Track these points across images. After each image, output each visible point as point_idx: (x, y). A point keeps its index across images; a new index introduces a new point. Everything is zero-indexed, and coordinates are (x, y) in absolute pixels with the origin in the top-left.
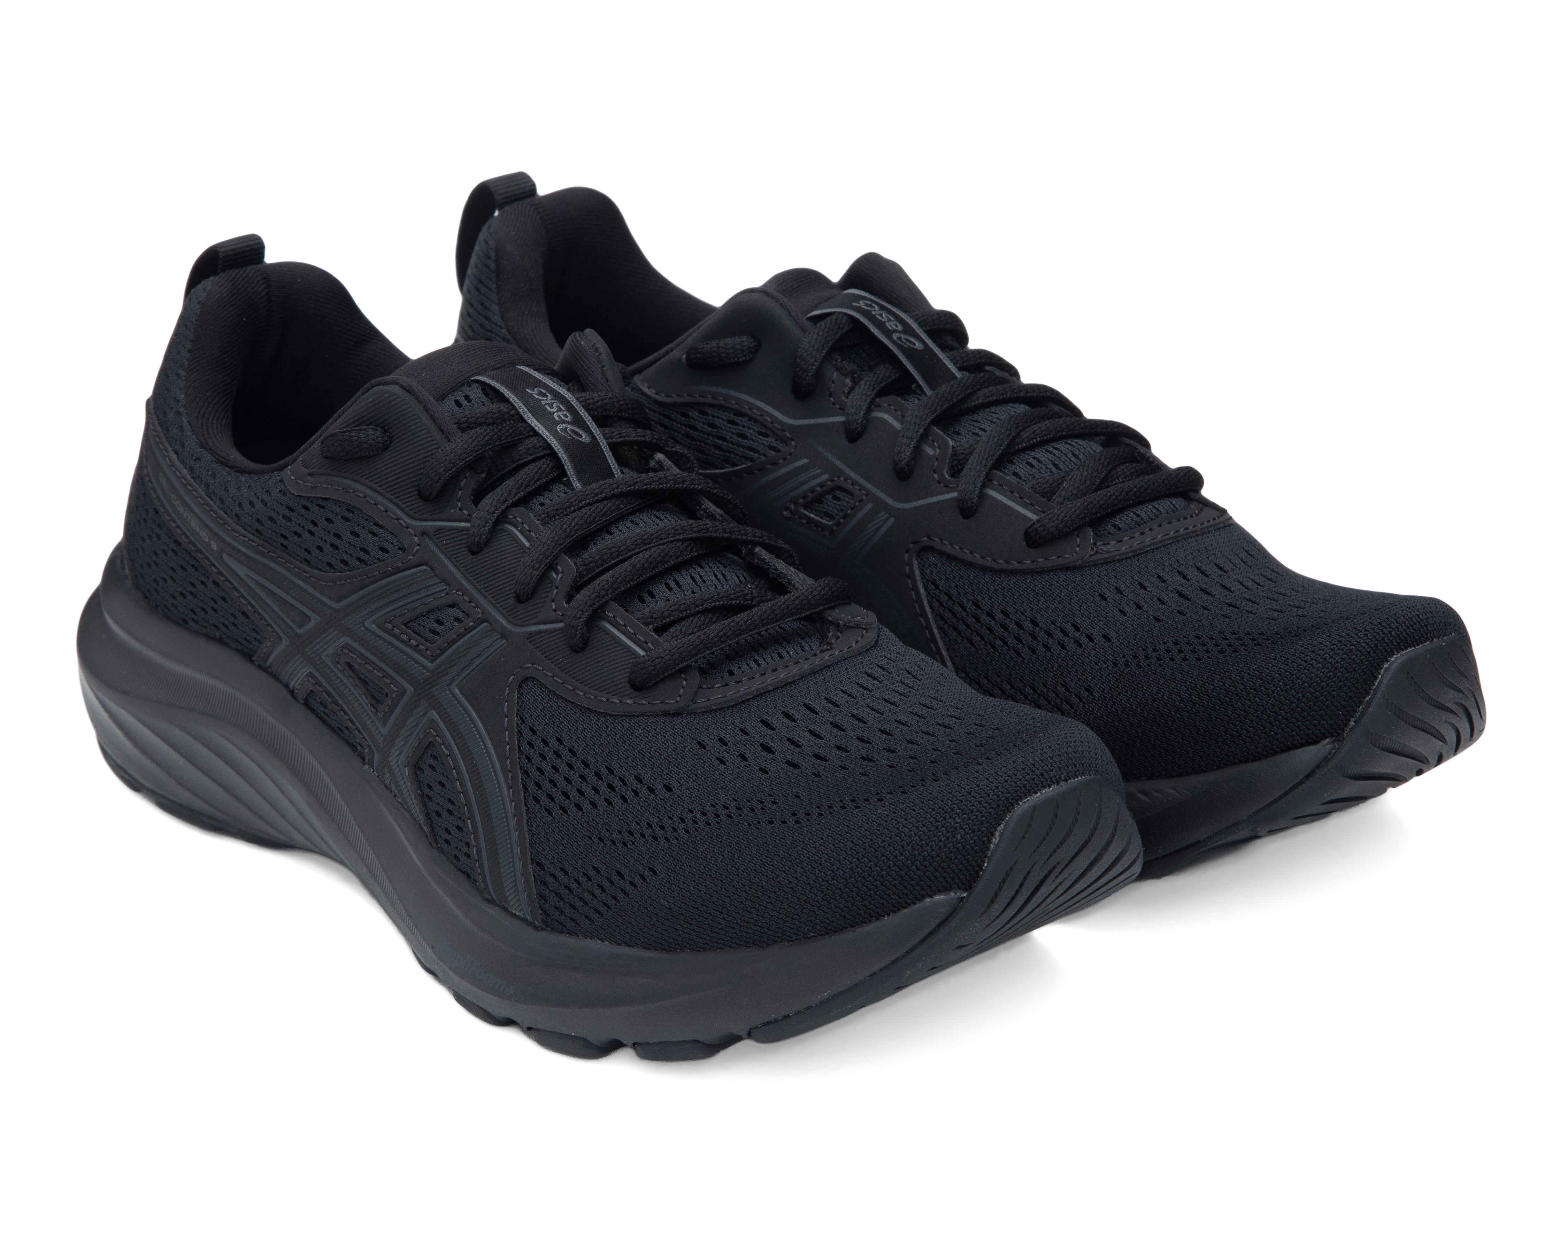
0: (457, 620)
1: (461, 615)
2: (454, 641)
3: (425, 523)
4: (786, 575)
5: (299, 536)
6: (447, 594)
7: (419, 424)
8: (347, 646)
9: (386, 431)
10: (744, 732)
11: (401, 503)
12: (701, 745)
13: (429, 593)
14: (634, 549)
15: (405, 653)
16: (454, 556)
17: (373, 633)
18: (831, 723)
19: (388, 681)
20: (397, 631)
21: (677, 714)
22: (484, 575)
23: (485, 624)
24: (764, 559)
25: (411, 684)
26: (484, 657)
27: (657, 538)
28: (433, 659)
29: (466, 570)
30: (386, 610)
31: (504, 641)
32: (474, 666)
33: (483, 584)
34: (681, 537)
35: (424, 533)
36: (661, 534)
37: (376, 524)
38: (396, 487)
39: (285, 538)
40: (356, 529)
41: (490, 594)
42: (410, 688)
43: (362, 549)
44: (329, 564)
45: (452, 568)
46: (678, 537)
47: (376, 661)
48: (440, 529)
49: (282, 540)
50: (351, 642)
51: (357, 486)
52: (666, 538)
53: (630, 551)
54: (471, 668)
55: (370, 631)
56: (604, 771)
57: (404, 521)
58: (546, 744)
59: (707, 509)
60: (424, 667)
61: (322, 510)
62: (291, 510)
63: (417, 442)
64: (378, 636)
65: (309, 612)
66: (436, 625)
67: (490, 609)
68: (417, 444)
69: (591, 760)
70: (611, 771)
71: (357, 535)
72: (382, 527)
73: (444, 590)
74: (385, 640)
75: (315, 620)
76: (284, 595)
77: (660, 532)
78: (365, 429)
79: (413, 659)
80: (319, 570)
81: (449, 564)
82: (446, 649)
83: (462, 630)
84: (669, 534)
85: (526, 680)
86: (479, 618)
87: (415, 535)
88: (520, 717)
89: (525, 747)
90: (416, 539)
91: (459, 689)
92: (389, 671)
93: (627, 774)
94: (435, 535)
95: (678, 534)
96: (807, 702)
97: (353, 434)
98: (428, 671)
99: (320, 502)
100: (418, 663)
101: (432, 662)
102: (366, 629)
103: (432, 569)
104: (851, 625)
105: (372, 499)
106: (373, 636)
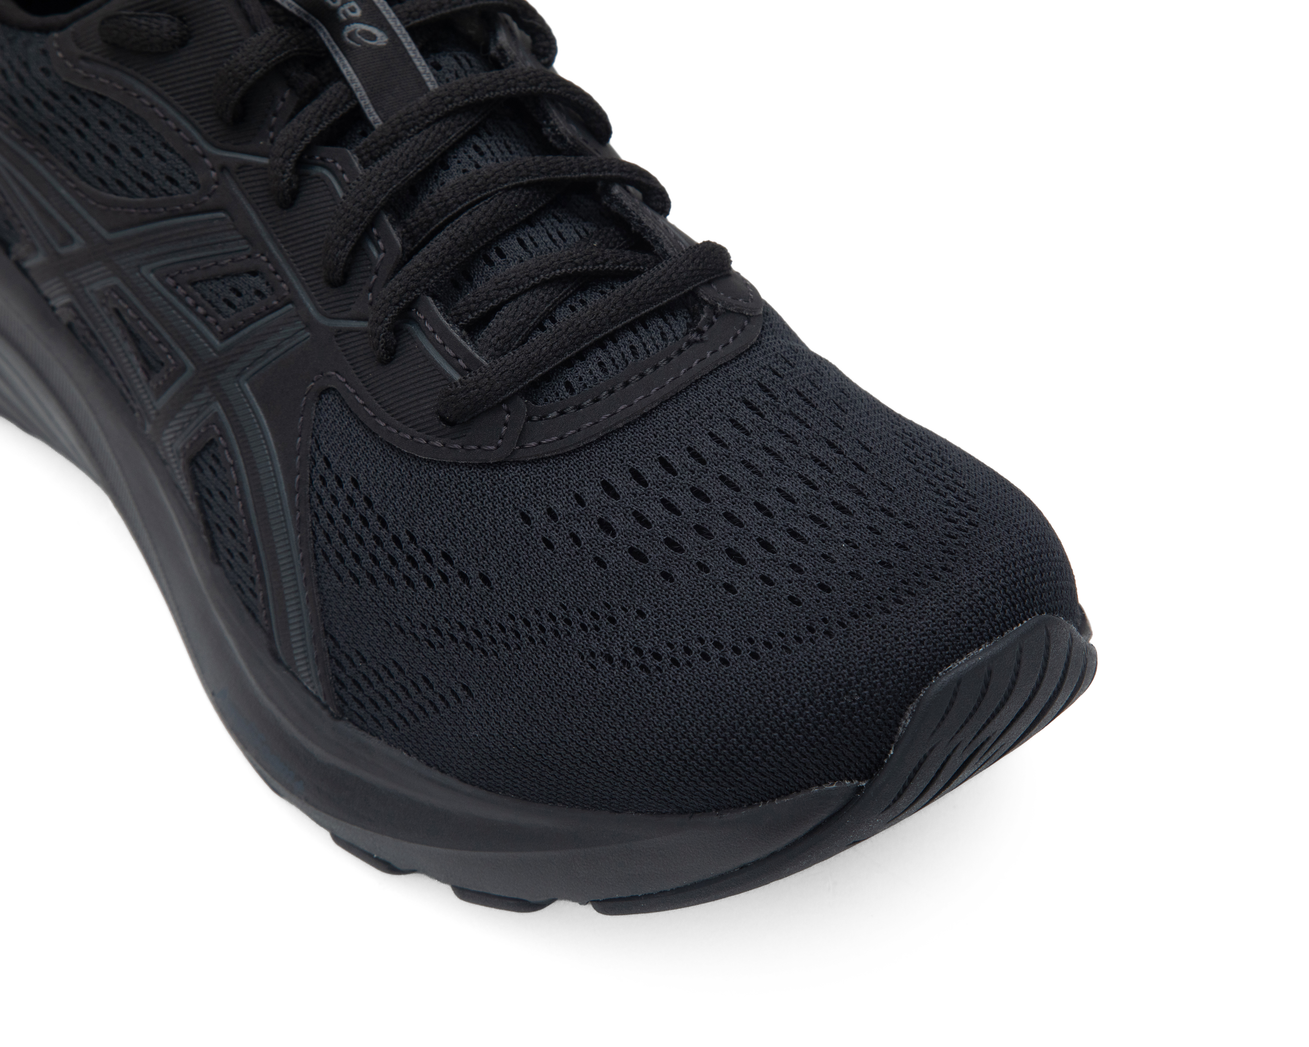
0: (259, 293)
1: (264, 288)
2: (251, 321)
3: (227, 154)
4: (653, 231)
5: (64, 132)
6: (249, 257)
7: (229, 22)
8: (115, 289)
9: (185, 22)
10: (580, 500)
11: (197, 122)
12: (526, 519)
13: (226, 250)
14: (465, 201)
15: (189, 321)
16: (261, 206)
17: (151, 285)
18: (692, 489)
19: (165, 349)
20: (180, 290)
21: (500, 465)
22: (293, 240)
23: (290, 306)
24: (625, 206)
25: (193, 361)
26: (282, 350)
27: (494, 182)
28: (224, 337)
29: (274, 228)
30: (170, 260)
31: (308, 334)
32: (270, 358)
33: (293, 252)
34: (526, 180)
35: (223, 168)
36: (499, 177)
37: (166, 146)
38: (193, 99)
39: (46, 129)
40: (139, 146)
41: (299, 267)
42: (191, 366)
43: (145, 174)
44: (102, 181)
45: (257, 223)
46: (521, 181)
47: (151, 319)
48: (244, 166)
49: (42, 131)
50: (123, 287)
51: (144, 90)
52: (506, 183)
53: (460, 203)
54: (266, 361)
55: (147, 280)
56: (404, 538)
57: (201, 148)
58: (340, 484)
59: (556, 126)
60: (211, 346)
61: (97, 110)
62: (56, 97)
63: (223, 45)
64: (157, 290)
65: (72, 232)
66: (233, 295)
67: (298, 287)
68: (223, 48)
69: (390, 519)
70: (413, 539)
71: (140, 155)
72: (172, 151)
73: (245, 250)
74: (165, 299)
75: (78, 245)
76: (43, 201)
77: (497, 174)
78: (158, 17)
79: (199, 331)
80: (89, 183)
81: (254, 216)
82: (240, 329)
83: (263, 309)
84: (510, 177)
85: (328, 390)
86: (285, 297)
87: (213, 169)
88: (316, 440)
89: (318, 483)
90: (214, 174)
91: (250, 385)
92: (167, 337)
93: (433, 547)
94: (238, 173)
95: (522, 177)
96: (664, 454)
97: (143, 21)
98: (215, 351)
99: (95, 98)
100: (203, 337)
101: (222, 340)
102: (143, 276)
103: (233, 220)
104: (731, 309)
105: (161, 110)
106: (151, 289)
